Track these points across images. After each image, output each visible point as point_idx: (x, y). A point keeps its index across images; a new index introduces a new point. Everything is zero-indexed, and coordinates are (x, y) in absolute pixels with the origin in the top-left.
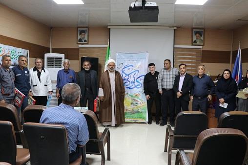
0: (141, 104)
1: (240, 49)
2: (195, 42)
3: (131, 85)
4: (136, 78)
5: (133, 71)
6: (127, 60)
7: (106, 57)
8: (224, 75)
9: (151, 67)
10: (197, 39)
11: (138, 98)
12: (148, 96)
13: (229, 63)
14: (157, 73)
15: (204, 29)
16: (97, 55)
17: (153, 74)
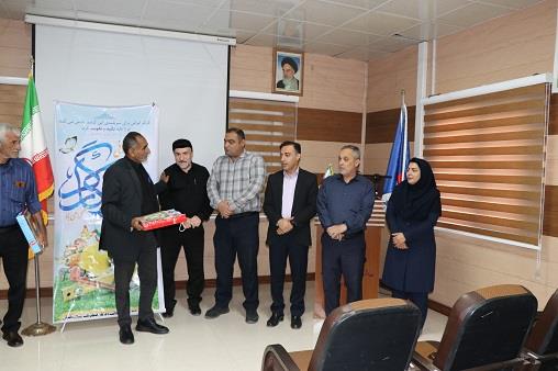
1: (404, 107)
5: (112, 160)
6: (92, 126)
9: (180, 149)
10: (285, 76)
13: (358, 141)
15: (303, 53)
17: (186, 171)
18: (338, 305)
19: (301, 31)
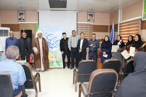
0: (58, 57)
1: (113, 25)
2: (89, 20)
3: (52, 46)
4: (55, 42)
5: (53, 37)
6: (50, 31)
7: (36, 29)
8: (105, 39)
9: (64, 35)
10: (90, 18)
11: (56, 53)
12: (63, 52)
13: (108, 32)
14: (67, 39)
15: (94, 12)
16: (31, 28)
17: (65, 39)
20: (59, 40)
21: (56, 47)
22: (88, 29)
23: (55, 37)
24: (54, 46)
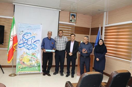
1: (100, 27)
2: (71, 21)
3: (29, 46)
4: (33, 43)
5: (31, 36)
6: (27, 29)
7: (11, 26)
10: (72, 19)
11: (34, 56)
13: (89, 34)
15: (76, 13)
16: (3, 24)
18: (84, 73)
19: (76, 8)
20: (37, 41)
21: (34, 48)
22: (70, 30)
23: (33, 37)
24: (31, 48)
